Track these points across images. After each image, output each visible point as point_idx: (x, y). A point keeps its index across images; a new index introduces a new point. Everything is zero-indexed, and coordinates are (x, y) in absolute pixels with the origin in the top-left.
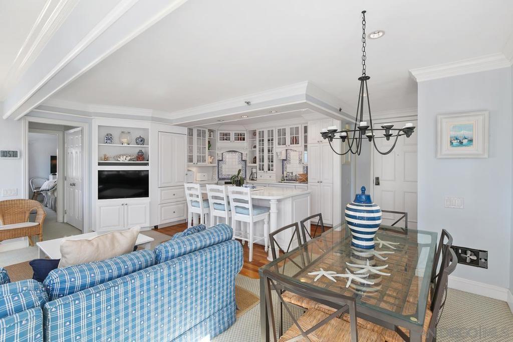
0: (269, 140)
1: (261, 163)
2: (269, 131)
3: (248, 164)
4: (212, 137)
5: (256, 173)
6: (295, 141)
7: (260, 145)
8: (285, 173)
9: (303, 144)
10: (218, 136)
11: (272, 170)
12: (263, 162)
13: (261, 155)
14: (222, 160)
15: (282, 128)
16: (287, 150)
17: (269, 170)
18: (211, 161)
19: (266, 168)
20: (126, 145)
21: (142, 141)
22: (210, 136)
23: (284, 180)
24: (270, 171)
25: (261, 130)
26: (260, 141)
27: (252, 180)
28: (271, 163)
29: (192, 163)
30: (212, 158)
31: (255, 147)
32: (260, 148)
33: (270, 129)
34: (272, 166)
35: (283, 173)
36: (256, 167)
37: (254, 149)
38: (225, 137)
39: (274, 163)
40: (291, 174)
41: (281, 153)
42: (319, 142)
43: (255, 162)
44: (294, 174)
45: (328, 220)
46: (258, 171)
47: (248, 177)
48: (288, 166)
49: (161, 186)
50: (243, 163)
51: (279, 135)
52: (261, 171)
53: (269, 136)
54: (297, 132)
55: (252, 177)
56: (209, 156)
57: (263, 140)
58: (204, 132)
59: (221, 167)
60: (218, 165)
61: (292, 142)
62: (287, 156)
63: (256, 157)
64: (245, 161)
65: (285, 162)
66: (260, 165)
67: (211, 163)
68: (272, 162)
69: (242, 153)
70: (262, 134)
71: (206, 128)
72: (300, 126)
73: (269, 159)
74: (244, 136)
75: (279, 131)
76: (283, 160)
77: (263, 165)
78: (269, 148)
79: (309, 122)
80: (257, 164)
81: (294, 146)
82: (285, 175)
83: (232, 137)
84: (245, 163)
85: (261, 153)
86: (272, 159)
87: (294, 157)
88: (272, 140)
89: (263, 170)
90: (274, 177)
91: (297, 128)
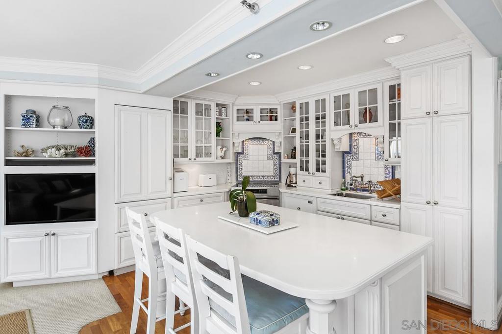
0: (317, 118)
1: (304, 159)
2: (317, 101)
3: (283, 160)
4: (224, 117)
5: (296, 175)
6: (368, 116)
7: (301, 127)
8: (348, 176)
9: (387, 122)
10: (233, 114)
11: (324, 171)
12: (307, 155)
13: (304, 144)
14: (242, 153)
15: (341, 94)
16: (351, 134)
17: (318, 170)
18: (222, 154)
19: (312, 166)
20: (59, 129)
21: (88, 122)
22: (220, 114)
23: (347, 189)
24: (320, 174)
25: (304, 101)
26: (302, 120)
27: (289, 186)
28: (321, 159)
29: (186, 159)
30: (224, 149)
31: (294, 131)
32: (301, 132)
33: (320, 98)
34: (324, 163)
35: (344, 177)
36: (295, 165)
37: (292, 135)
38: (247, 115)
39: (328, 159)
40: (359, 179)
41: (340, 139)
42: (428, 113)
43: (294, 157)
44: (366, 179)
45: (456, 292)
46: (299, 172)
47: (283, 180)
48: (354, 163)
49: (120, 201)
50: (276, 156)
51: (337, 106)
52: (304, 172)
53: (317, 111)
54: (374, 100)
55: (290, 182)
56: (219, 148)
57: (307, 119)
58: (208, 108)
59: (241, 164)
60: (237, 160)
61: (362, 118)
62: (351, 146)
63: (295, 148)
64: (279, 154)
65: (348, 157)
66: (302, 161)
67: (222, 158)
68: (324, 156)
69: (274, 142)
70: (305, 107)
71: (213, 101)
72: (379, 87)
73: (317, 150)
74: (277, 113)
75: (337, 99)
76: (345, 153)
77: (307, 162)
78: (317, 131)
79: (403, 75)
80: (297, 160)
81: (367, 127)
82: (348, 179)
83: (257, 115)
84: (280, 157)
85: (304, 141)
86: (324, 151)
87: (365, 146)
88: (324, 117)
89: (307, 170)
90: (327, 184)
91: (373, 92)
